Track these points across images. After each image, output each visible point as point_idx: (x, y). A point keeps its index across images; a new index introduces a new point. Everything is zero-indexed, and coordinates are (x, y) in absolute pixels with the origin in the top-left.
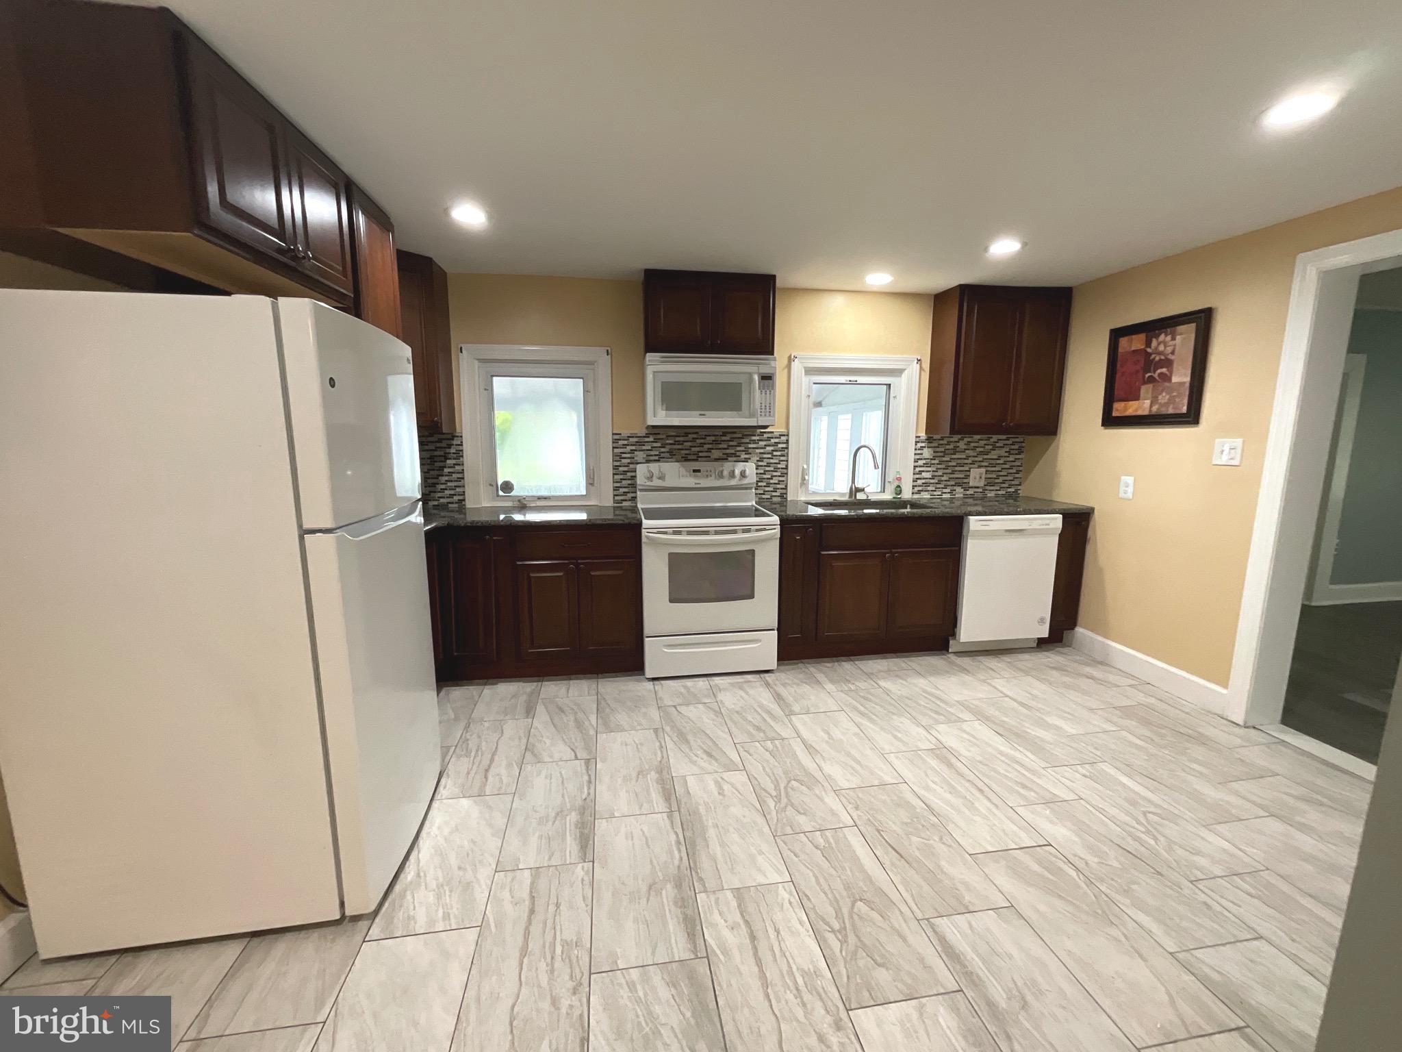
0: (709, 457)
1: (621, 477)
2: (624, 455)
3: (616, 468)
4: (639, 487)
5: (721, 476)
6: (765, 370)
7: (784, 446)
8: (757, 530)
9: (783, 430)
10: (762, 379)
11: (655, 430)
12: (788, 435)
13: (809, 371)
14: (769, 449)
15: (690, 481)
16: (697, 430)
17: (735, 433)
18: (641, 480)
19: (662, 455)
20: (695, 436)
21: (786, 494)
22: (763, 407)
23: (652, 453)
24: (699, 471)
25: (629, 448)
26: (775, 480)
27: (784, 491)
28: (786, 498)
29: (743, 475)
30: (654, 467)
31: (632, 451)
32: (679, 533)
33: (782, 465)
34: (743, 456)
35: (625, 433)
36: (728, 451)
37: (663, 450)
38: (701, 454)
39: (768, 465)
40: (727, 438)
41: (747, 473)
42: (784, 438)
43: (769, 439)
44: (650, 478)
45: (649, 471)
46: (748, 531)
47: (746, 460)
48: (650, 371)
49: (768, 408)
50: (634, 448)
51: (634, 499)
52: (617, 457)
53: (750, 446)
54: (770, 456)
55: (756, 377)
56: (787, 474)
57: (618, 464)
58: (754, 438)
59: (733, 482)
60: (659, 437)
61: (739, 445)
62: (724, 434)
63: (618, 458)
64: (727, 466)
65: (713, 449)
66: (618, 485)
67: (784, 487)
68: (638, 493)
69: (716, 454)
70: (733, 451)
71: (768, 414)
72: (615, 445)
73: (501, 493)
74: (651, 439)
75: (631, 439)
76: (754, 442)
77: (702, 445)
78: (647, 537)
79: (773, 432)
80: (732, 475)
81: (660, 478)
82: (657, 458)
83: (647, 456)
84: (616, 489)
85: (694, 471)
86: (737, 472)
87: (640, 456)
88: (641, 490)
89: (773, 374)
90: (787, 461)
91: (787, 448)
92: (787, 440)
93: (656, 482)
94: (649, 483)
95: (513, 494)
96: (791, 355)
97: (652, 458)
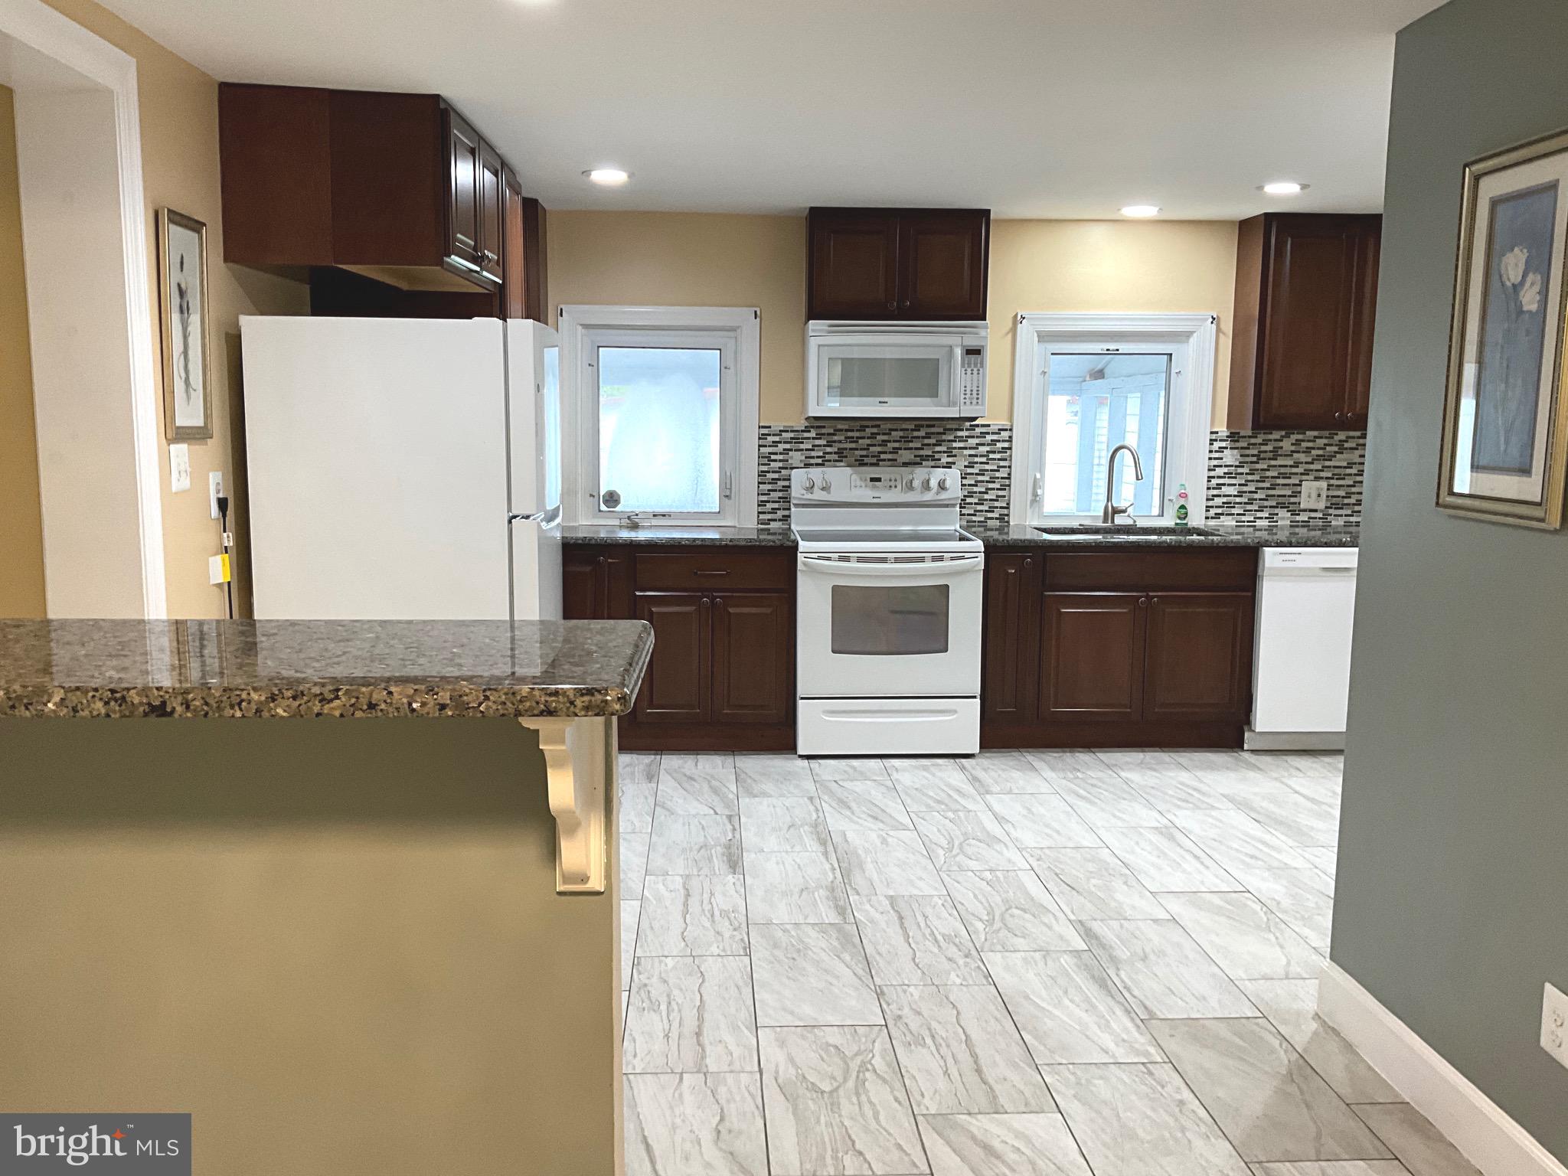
0: (896, 460)
1: (770, 487)
2: (773, 457)
3: (762, 474)
4: (793, 501)
5: (910, 487)
6: (972, 342)
7: (1006, 445)
8: (952, 559)
9: (1005, 423)
10: (967, 354)
11: (818, 423)
12: (1011, 430)
13: (1044, 337)
14: (983, 449)
15: (866, 494)
16: (878, 423)
17: (933, 426)
18: (797, 492)
19: (828, 457)
20: (875, 430)
21: (1008, 515)
22: (968, 392)
23: (813, 454)
24: (879, 480)
25: (781, 447)
26: (991, 495)
27: (1005, 511)
28: (1008, 522)
29: (942, 486)
30: (816, 473)
31: (786, 451)
32: (847, 559)
33: (1003, 473)
34: (945, 459)
35: (777, 426)
36: (922, 452)
37: (828, 449)
38: (883, 456)
39: (982, 473)
40: (922, 433)
41: (948, 484)
42: (1005, 435)
43: (983, 435)
44: (810, 488)
45: (809, 479)
46: (941, 559)
47: (949, 466)
48: (813, 343)
49: (975, 392)
50: (788, 446)
51: (786, 518)
52: (765, 459)
53: (955, 445)
54: (984, 460)
55: (958, 352)
56: (1009, 486)
57: (765, 468)
58: (960, 434)
59: (928, 497)
60: (824, 431)
61: (939, 443)
62: (917, 428)
63: (765, 461)
64: (919, 474)
65: (901, 449)
66: (765, 498)
67: (1005, 505)
68: (793, 509)
69: (906, 456)
70: (930, 453)
71: (974, 401)
72: (762, 442)
73: (603, 507)
74: (813, 434)
75: (784, 435)
76: (962, 439)
77: (884, 443)
78: (805, 564)
79: (989, 426)
80: (926, 486)
81: (823, 489)
82: (820, 461)
83: (806, 457)
84: (761, 504)
85: (872, 480)
86: (934, 483)
87: (796, 458)
88: (796, 505)
89: (983, 347)
90: (1010, 467)
91: (1010, 448)
92: (1010, 437)
93: (818, 495)
94: (809, 496)
95: (618, 509)
96: (1016, 315)
97: (812, 461)
